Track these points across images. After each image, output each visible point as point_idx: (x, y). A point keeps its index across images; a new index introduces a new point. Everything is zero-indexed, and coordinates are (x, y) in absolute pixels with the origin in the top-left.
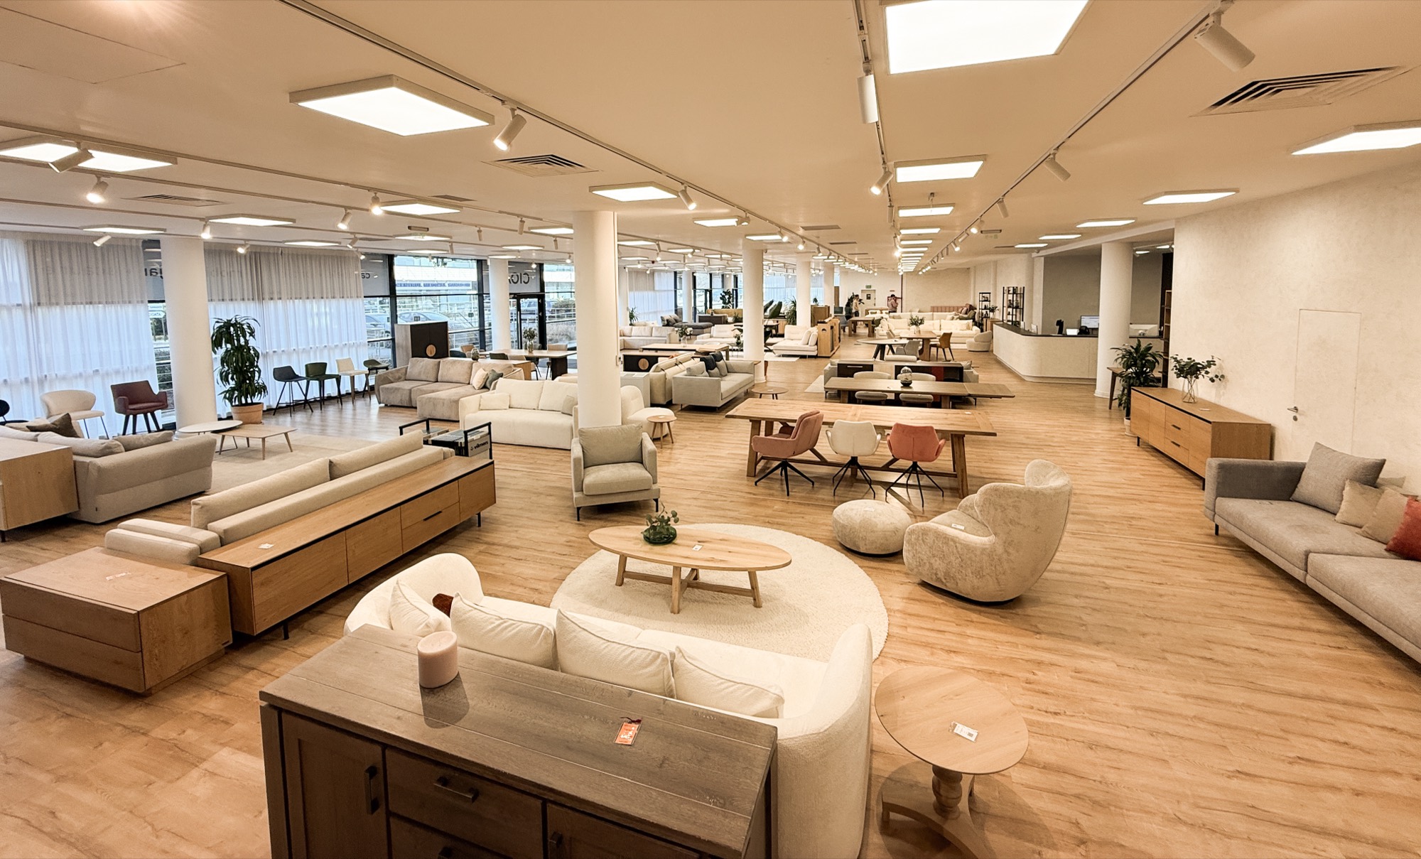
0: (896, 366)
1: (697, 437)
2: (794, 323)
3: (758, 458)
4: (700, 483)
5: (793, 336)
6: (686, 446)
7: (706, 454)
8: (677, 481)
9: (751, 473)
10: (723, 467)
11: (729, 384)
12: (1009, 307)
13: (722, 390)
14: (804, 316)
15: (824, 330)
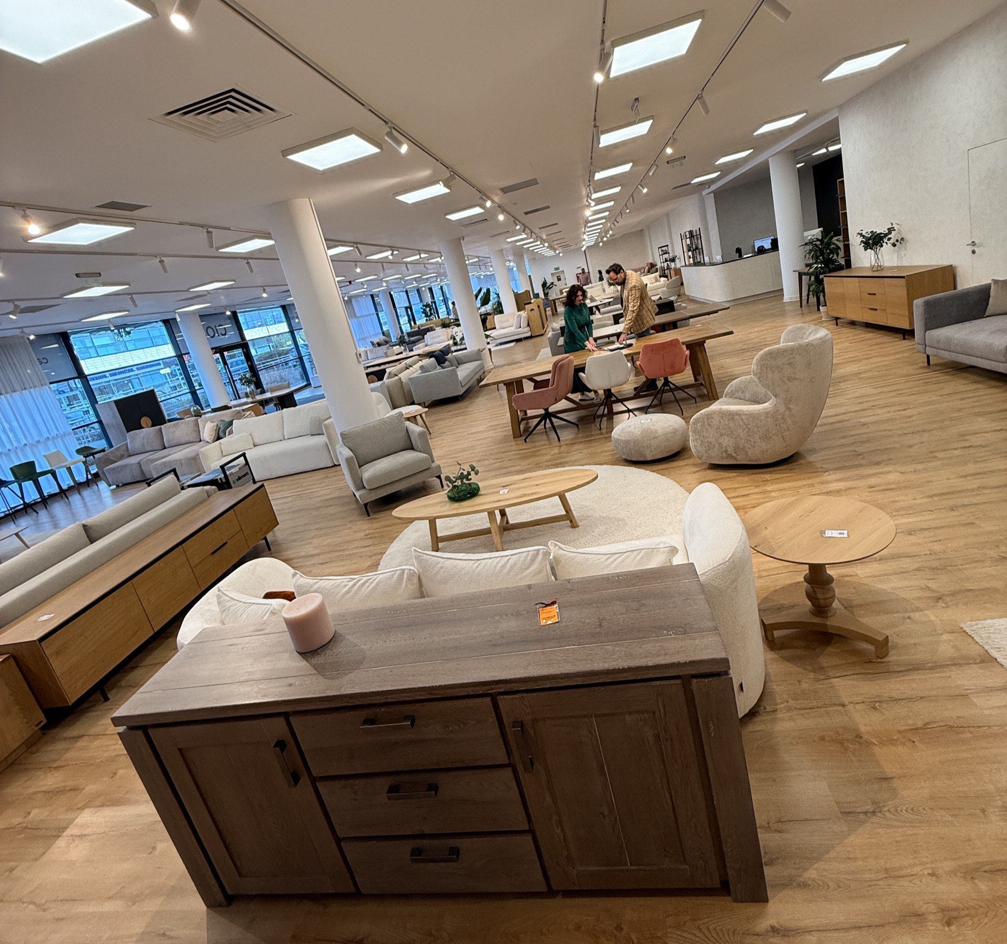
0: (614, 316)
1: (451, 423)
2: (501, 312)
3: (520, 419)
4: (473, 455)
5: (504, 325)
6: (445, 433)
7: (465, 433)
8: (450, 460)
9: (517, 434)
10: (489, 438)
11: (463, 372)
12: (689, 250)
13: (460, 378)
14: (509, 305)
15: (532, 310)
